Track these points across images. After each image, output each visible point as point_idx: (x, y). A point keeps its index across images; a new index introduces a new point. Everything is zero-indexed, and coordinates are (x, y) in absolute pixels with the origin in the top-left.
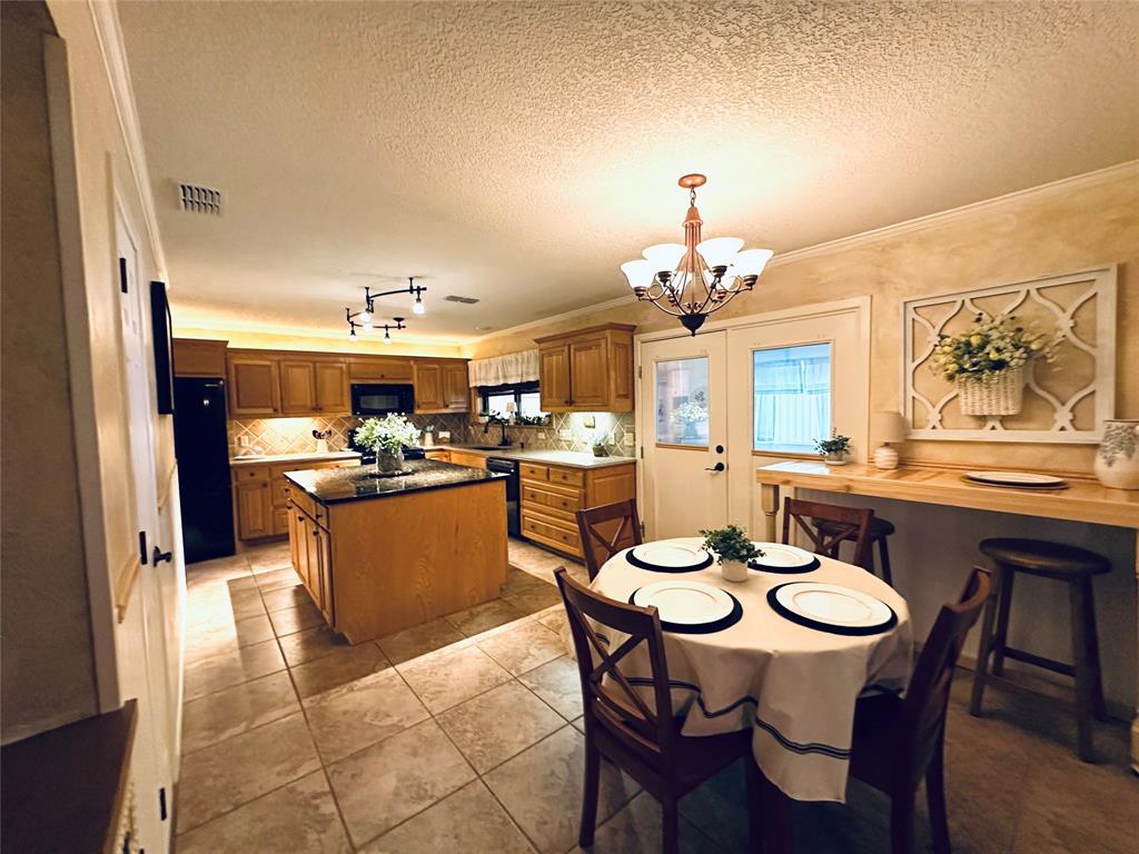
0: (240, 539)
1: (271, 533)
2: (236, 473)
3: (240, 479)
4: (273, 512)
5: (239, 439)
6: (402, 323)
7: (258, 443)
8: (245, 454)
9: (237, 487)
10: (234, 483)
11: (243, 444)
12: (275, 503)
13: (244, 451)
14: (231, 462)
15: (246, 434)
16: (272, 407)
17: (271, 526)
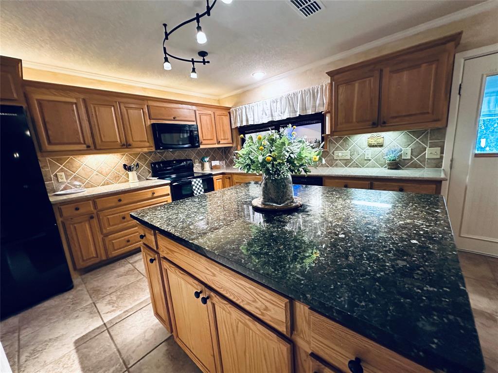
0: (75, 269)
1: (104, 258)
2: (60, 210)
3: (65, 214)
4: (103, 240)
5: (56, 176)
6: (206, 59)
7: (75, 178)
8: (65, 189)
9: (63, 223)
10: (59, 220)
11: (60, 180)
12: (105, 231)
13: (63, 186)
14: (52, 199)
15: (62, 170)
16: (85, 143)
17: (103, 251)
